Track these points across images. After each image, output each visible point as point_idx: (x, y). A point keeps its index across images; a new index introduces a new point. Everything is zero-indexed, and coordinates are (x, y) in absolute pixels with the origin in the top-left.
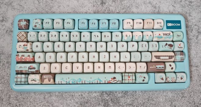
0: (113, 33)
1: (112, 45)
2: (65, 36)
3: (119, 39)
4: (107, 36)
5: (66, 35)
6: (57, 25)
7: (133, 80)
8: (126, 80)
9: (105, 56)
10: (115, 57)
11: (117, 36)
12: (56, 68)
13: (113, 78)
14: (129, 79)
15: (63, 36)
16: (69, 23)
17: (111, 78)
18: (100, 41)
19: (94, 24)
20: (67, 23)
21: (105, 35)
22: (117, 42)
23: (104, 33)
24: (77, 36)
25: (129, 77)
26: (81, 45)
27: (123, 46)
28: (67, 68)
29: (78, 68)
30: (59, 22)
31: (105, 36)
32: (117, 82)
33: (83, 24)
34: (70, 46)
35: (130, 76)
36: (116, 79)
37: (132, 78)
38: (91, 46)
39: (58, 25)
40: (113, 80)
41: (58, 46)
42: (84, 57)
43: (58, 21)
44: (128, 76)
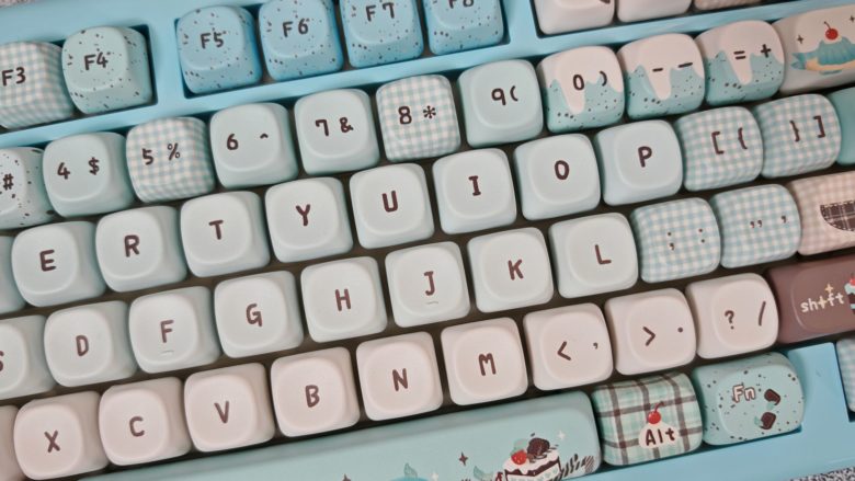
0: (462, 79)
1: (474, 179)
2: (79, 168)
3: (524, 115)
4: (417, 110)
5: (93, 162)
6: (8, 92)
7: (684, 433)
8: (636, 442)
9: (429, 274)
10: (514, 269)
11: (498, 95)
12: (53, 446)
13: (525, 447)
14: (654, 428)
15: (66, 174)
16: (104, 63)
17: (510, 450)
18: (372, 160)
19: (303, 27)
20: (87, 63)
21: (406, 101)
22: (509, 148)
23: (394, 88)
24: (174, 152)
25: (655, 419)
26: (217, 224)
27: (562, 170)
28: (138, 427)
29: (224, 418)
30: (22, 69)
31: (405, 114)
32: (564, 472)
33: (212, 43)
34: (133, 247)
35: (662, 404)
36: (551, 456)
37: (681, 416)
38: (304, 213)
39: (19, 89)
40: (525, 467)
41: (44, 262)
42: (259, 320)
43: (16, 63)
44: (647, 407)
